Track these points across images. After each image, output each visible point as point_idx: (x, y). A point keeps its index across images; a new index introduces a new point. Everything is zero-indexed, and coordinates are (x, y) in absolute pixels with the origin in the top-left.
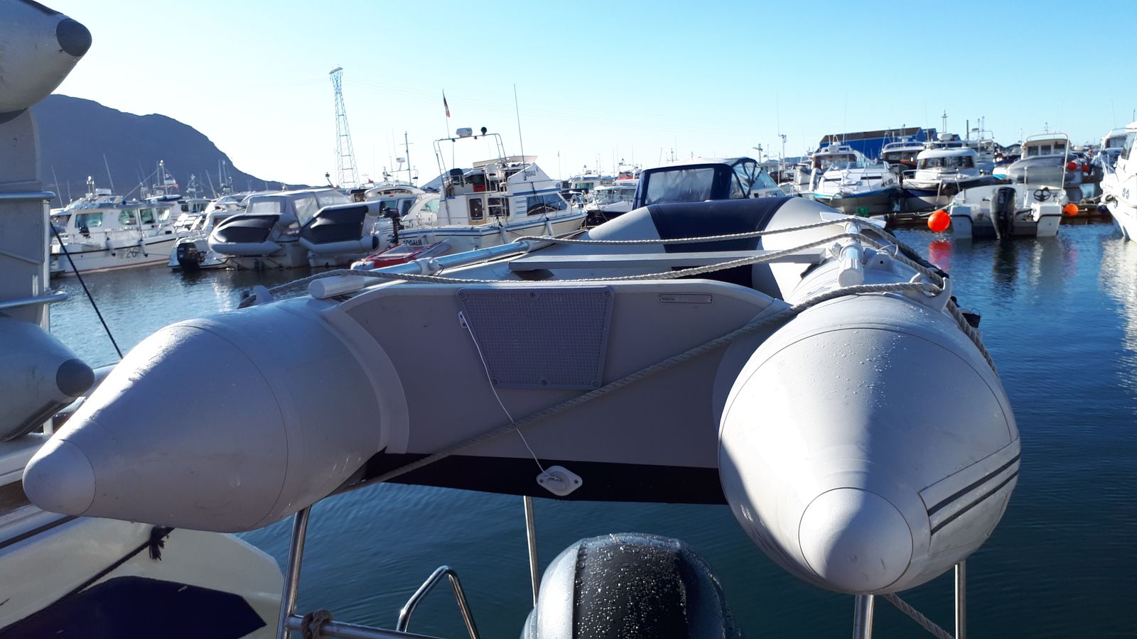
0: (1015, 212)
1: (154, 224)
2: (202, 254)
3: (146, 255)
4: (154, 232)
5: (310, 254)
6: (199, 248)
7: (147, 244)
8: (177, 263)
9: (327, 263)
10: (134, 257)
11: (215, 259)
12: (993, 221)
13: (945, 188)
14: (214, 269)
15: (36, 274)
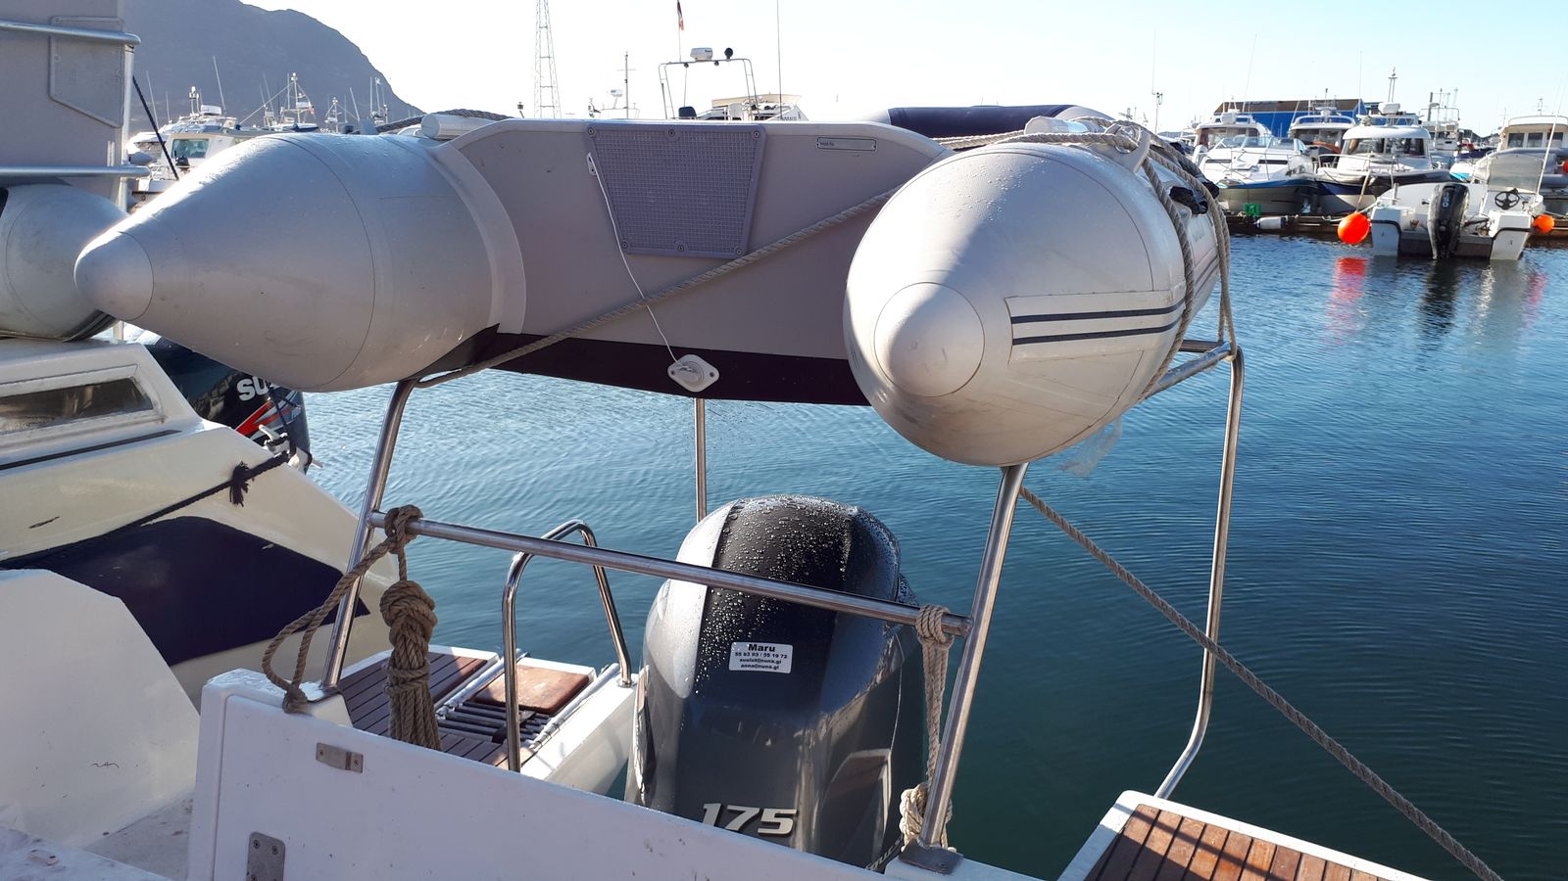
0: (1463, 223)
12: (1430, 232)
13: (1373, 184)
15: (112, 140)
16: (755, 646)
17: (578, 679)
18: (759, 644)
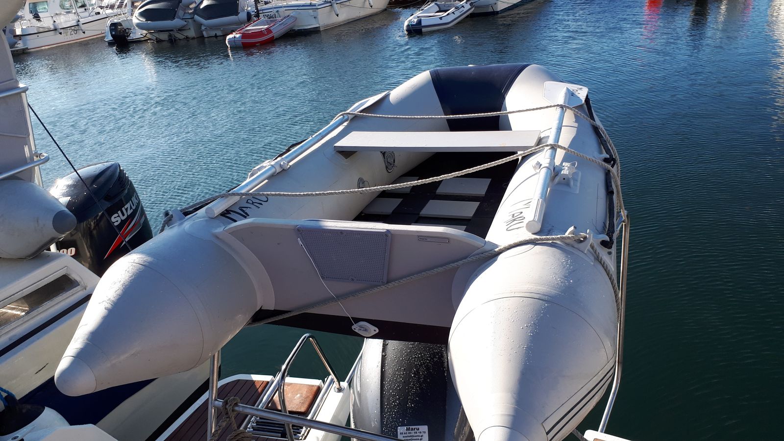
1: (86, 8)
2: (127, 31)
3: (84, 32)
4: (86, 14)
5: (203, 28)
6: (125, 26)
7: (83, 24)
8: (111, 38)
9: (216, 34)
10: (76, 34)
11: (138, 34)
14: (138, 42)
15: (26, 144)
16: (409, 428)
17: (315, 389)
18: (411, 427)
